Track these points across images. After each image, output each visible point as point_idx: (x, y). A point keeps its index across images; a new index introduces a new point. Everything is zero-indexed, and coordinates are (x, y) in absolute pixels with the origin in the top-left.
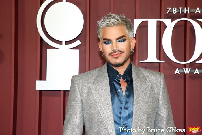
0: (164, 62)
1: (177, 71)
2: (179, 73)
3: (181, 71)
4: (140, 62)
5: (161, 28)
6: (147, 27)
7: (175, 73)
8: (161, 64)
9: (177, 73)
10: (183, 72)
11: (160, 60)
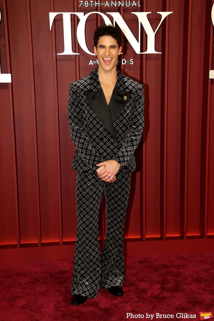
0: (79, 54)
1: (91, 63)
2: (93, 64)
3: (94, 62)
4: (58, 54)
5: (75, 21)
6: (62, 20)
7: (89, 64)
8: (76, 56)
9: (91, 64)
10: (96, 63)
11: (75, 53)
